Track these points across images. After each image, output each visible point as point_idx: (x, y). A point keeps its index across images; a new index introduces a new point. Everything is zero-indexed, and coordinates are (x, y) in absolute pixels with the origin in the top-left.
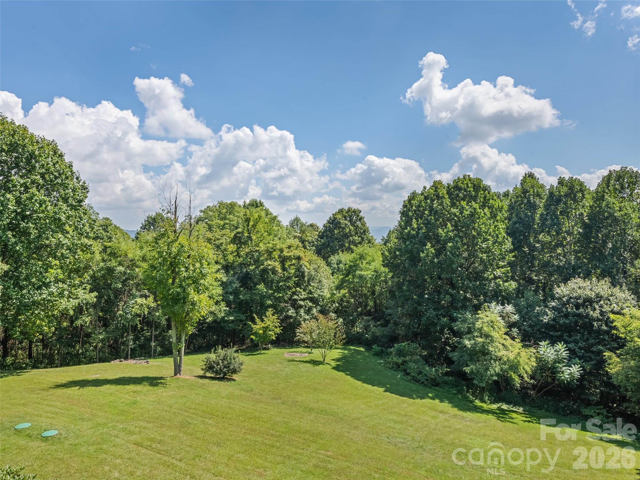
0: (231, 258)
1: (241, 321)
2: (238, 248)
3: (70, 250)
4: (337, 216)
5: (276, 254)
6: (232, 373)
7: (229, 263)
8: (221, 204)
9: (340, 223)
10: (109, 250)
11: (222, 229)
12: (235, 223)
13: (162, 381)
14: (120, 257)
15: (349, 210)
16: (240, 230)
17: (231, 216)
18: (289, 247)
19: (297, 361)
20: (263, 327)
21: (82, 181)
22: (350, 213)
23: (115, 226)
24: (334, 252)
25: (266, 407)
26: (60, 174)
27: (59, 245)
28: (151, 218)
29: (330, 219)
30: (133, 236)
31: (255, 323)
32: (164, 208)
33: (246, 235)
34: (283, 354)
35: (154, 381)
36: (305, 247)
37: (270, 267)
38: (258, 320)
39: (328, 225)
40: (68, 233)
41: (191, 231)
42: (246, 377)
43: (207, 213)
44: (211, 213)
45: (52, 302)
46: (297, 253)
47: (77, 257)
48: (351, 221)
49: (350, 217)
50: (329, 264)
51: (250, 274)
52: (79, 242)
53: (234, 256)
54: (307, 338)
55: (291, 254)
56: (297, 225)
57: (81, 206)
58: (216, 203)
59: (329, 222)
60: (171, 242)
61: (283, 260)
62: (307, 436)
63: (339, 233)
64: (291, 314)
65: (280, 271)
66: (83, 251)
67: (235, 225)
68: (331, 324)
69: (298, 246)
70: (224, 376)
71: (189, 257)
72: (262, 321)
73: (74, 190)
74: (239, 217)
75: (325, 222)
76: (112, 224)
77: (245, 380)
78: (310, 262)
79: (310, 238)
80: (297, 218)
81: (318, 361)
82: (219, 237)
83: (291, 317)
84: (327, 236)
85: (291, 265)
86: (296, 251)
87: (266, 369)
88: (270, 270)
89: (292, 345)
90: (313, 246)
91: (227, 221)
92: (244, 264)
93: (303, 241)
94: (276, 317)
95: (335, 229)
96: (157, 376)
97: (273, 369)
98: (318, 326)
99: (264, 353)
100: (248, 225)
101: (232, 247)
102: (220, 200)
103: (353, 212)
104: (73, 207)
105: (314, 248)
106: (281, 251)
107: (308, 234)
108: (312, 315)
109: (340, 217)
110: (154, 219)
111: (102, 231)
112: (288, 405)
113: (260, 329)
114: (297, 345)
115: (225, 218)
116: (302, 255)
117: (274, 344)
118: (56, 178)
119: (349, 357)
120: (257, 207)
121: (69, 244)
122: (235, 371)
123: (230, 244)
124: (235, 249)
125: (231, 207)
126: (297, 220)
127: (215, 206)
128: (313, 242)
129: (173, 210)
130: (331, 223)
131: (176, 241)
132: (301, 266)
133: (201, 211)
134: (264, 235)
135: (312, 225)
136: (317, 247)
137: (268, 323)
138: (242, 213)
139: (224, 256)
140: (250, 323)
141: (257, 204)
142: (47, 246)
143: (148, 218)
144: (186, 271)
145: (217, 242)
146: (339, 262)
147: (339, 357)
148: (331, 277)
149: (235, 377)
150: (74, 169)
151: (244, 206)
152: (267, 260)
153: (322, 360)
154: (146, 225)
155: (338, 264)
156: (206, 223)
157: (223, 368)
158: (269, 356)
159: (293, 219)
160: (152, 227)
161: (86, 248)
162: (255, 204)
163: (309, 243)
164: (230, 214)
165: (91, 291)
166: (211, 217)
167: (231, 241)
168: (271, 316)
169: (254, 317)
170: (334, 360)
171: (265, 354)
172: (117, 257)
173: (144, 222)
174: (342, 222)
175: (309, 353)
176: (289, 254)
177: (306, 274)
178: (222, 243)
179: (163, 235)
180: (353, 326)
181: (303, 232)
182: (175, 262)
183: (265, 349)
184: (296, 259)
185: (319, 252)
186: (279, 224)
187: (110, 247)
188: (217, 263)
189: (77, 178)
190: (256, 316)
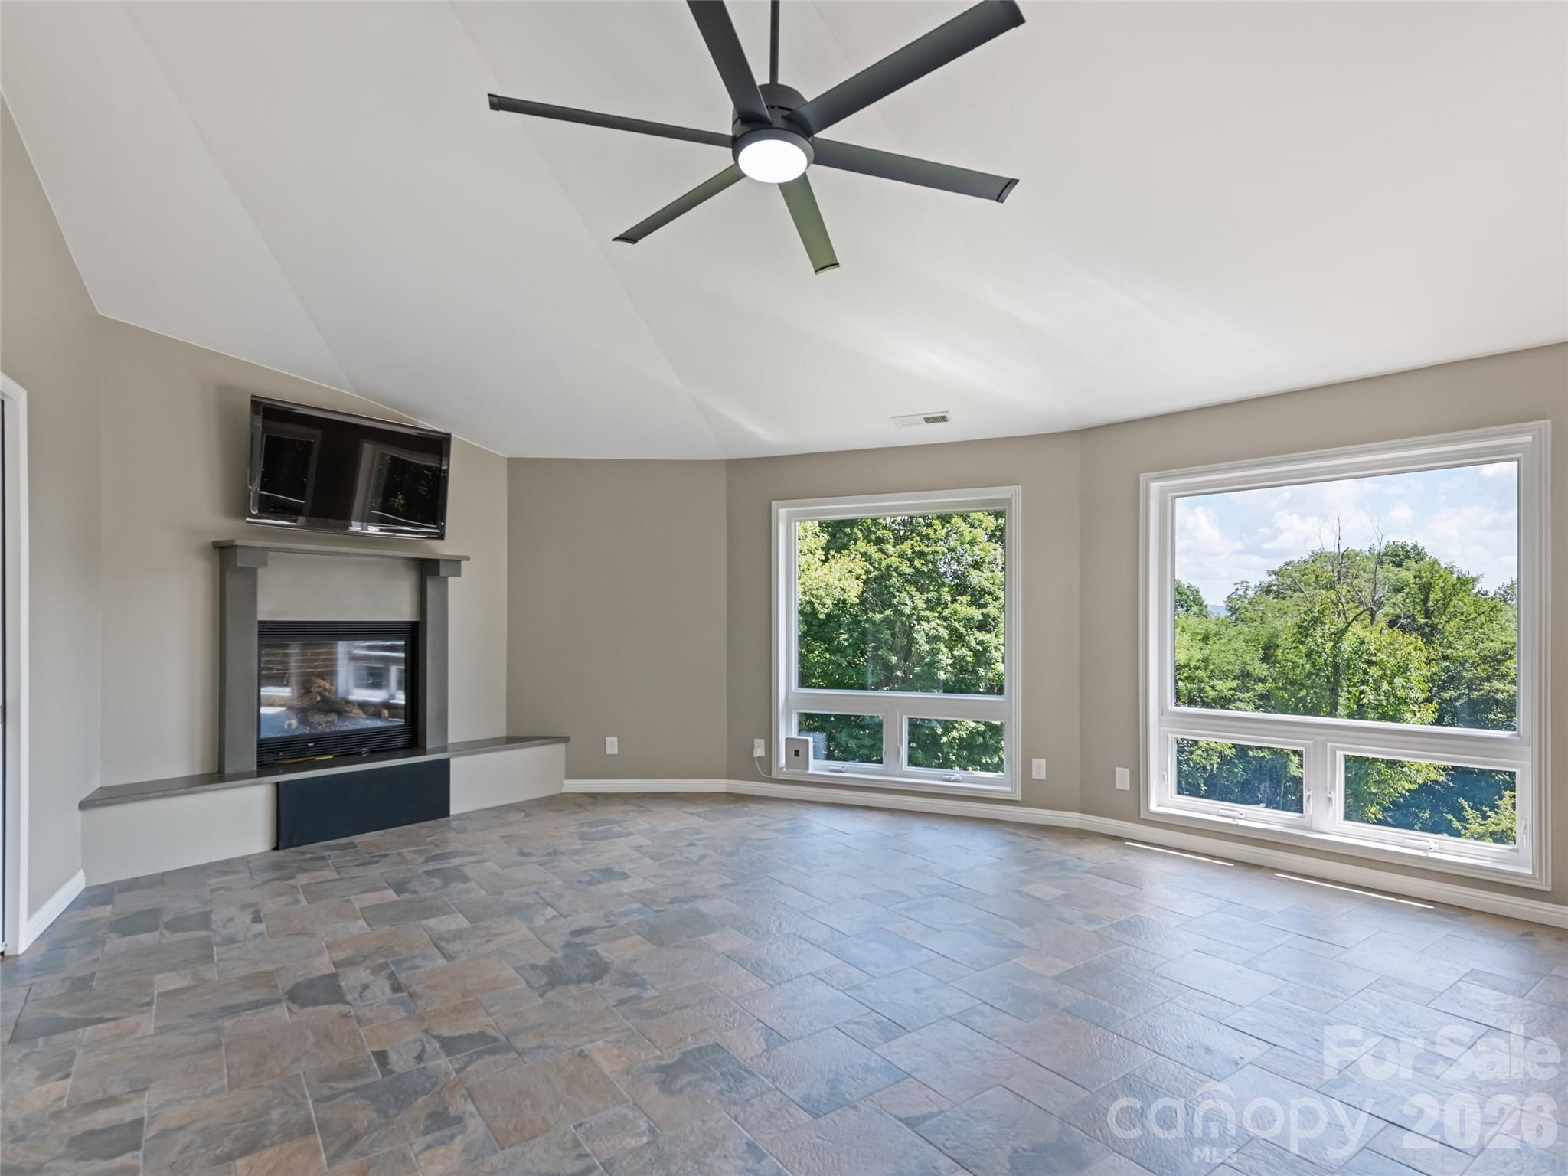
33: (1421, 620)
38: (1469, 813)
140: (1449, 817)
141: (1408, 552)
162: (1403, 553)
190: (1465, 804)
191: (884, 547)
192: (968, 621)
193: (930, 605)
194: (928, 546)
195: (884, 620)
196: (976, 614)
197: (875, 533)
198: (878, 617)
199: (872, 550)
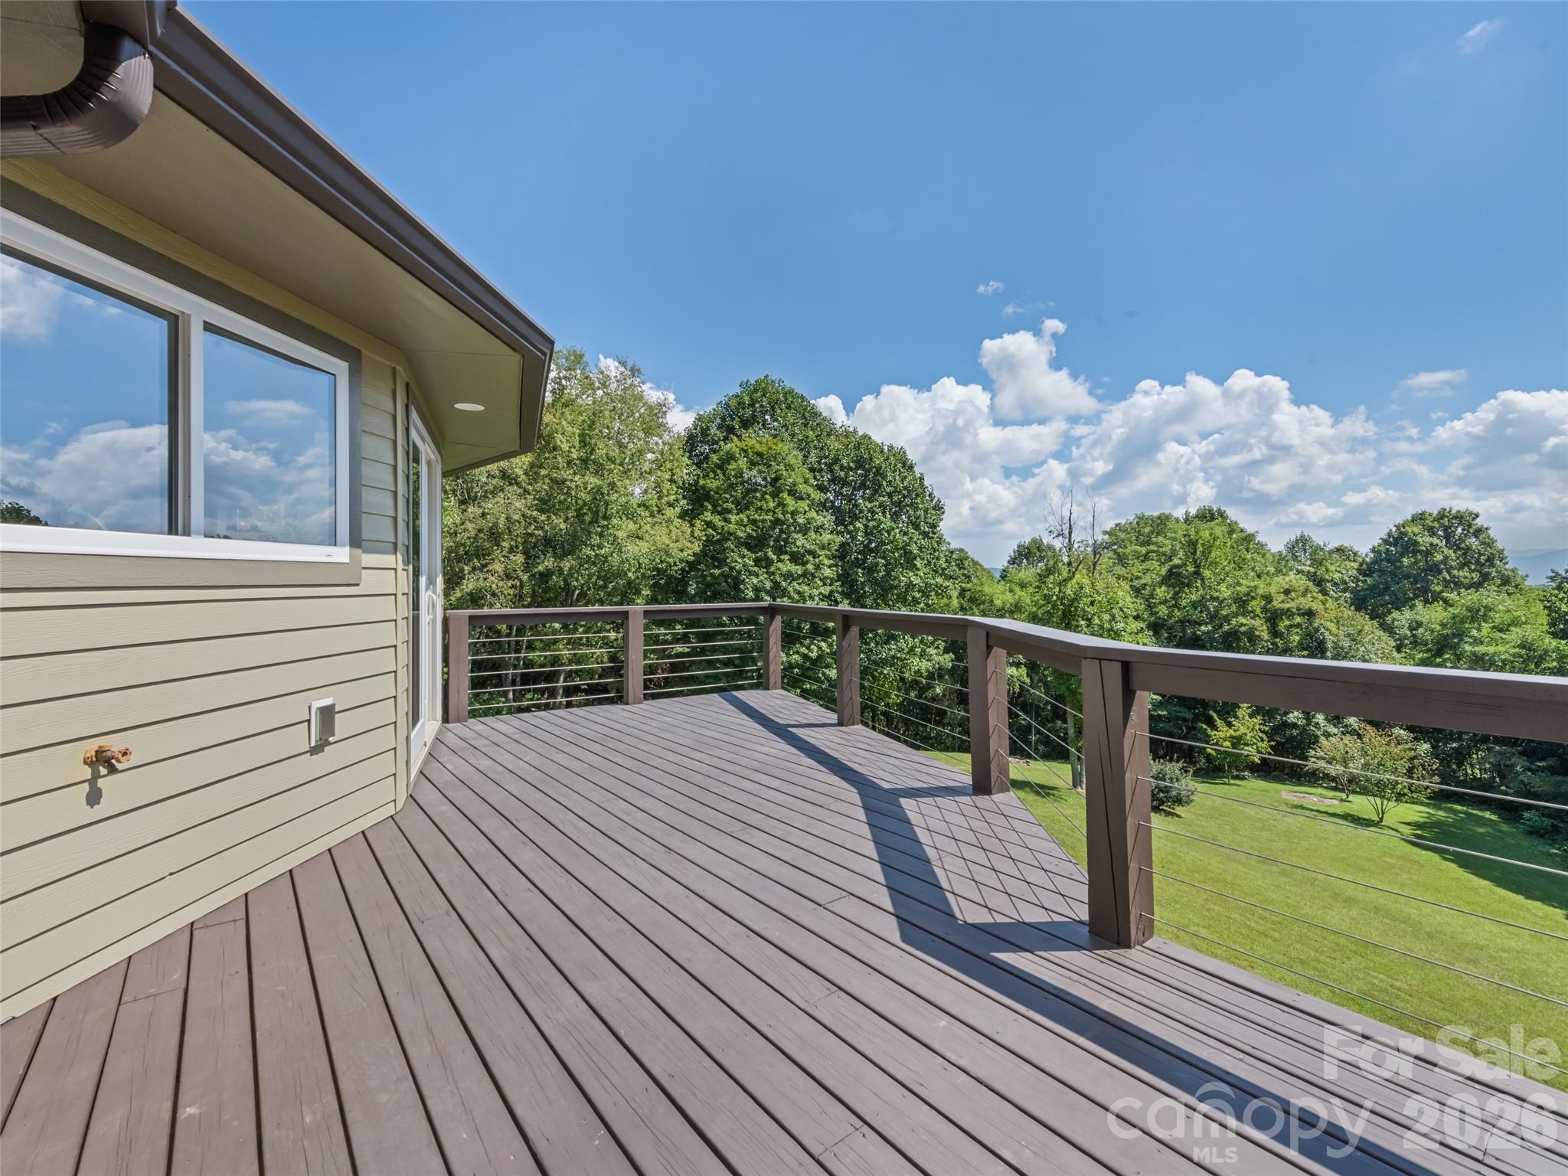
0: (1163, 611)
1: (1185, 720)
2: (1176, 593)
3: (923, 592)
4: (1409, 529)
5: (1256, 605)
6: (1174, 802)
7: (1159, 618)
8: (1141, 518)
9: (1416, 543)
10: (968, 595)
11: (1143, 561)
12: (1167, 549)
13: (1054, 792)
14: (984, 604)
15: (1442, 515)
16: (1176, 561)
17: (1160, 539)
18: (1287, 592)
19: (1311, 810)
20: (1232, 737)
21: (936, 499)
22: (1446, 522)
23: (973, 560)
24: (1399, 603)
25: (1247, 871)
26: (909, 491)
27: (910, 586)
28: (1024, 546)
29: (1389, 535)
30: (997, 575)
31: (1214, 727)
32: (1052, 528)
33: (1191, 569)
34: (1278, 792)
35: (1043, 791)
36: (1324, 592)
37: (1243, 629)
38: (1219, 722)
39: (1383, 549)
40: (918, 569)
41: (1096, 563)
42: (1202, 816)
43: (1116, 536)
44: (1123, 535)
45: (902, 661)
46: (1305, 603)
47: (930, 602)
48: (1448, 537)
49: (1446, 529)
50: (1389, 629)
51: (1201, 640)
52: (933, 582)
53: (1170, 607)
54: (1334, 770)
55: (1292, 605)
56: (1305, 550)
57: (934, 533)
58: (1131, 518)
59: (1386, 542)
60: (1064, 581)
61: (1273, 617)
62: (1342, 941)
63: (1416, 563)
64: (1294, 721)
65: (1265, 636)
66: (937, 594)
67: (1169, 553)
68: (1396, 750)
69: (1307, 591)
70: (1160, 805)
71: (1092, 603)
72: (1230, 725)
73: (926, 511)
74: (1174, 539)
75: (1376, 542)
76: (968, 558)
77: (1199, 820)
78: (1338, 621)
79: (1337, 576)
80: (1302, 536)
81: (1364, 819)
82: (1140, 574)
83: (1294, 726)
84: (1382, 572)
85: (1291, 626)
86: (1301, 600)
87: (1243, 812)
88: (1244, 633)
89: (1299, 779)
90: (1345, 591)
91: (1152, 547)
92: (1188, 621)
93: (1319, 582)
94: (1258, 720)
95: (1402, 555)
96: (1046, 784)
97: (1256, 813)
98: (1362, 748)
99: (1234, 784)
100: (1194, 553)
101: (1161, 592)
102: (1139, 513)
103: (1456, 517)
104: (925, 535)
105: (1348, 595)
106: (1268, 598)
107: (1332, 568)
108: (1346, 726)
109: (1416, 530)
110: (1028, 548)
111: (955, 568)
112: (1295, 880)
113: (1225, 740)
114: (1309, 781)
115: (1149, 543)
116: (1316, 606)
117: (1257, 771)
118: (905, 497)
119: (1451, 825)
120: (1213, 518)
121: (921, 585)
122: (1179, 801)
123: (1160, 587)
124: (1170, 595)
125: (1161, 523)
126: (1303, 541)
127: (1130, 523)
128: (1345, 583)
129: (1066, 532)
130: (1391, 544)
131: (1071, 578)
132: (1317, 630)
133: (1105, 533)
134: (1227, 568)
135: (1340, 550)
136: (1354, 592)
137: (1242, 730)
138: (1180, 533)
139: (1150, 607)
140: (1204, 726)
141: (1213, 514)
142: (896, 587)
143: (1019, 546)
144: (1088, 626)
145: (1136, 583)
146: (1415, 625)
147: (1422, 820)
148: (1395, 654)
149: (1179, 810)
150: (926, 483)
151: (1186, 520)
152: (1236, 615)
153: (1376, 818)
154: (1016, 559)
155: (1411, 629)
156: (1115, 551)
157: (1158, 793)
158: (1248, 791)
159: (1293, 538)
160: (1025, 561)
161: (941, 591)
162: (1207, 516)
163: (1335, 584)
164: (1158, 534)
165: (946, 651)
166: (1123, 541)
167: (1162, 580)
168: (1247, 718)
169: (1212, 717)
170: (1408, 824)
171: (1239, 785)
172: (979, 604)
173: (1012, 554)
174: (1420, 540)
175: (1342, 800)
176: (1285, 606)
177: (1329, 645)
178: (1145, 585)
179: (1049, 571)
180: (1460, 764)
181: (1318, 563)
182: (1070, 611)
183: (1237, 777)
184: (1303, 615)
185: (1359, 603)
186: (1261, 548)
187: (969, 590)
188: (1136, 618)
189: (930, 495)
190: (1215, 716)
191: (727, 516)
192: (789, 576)
193: (757, 561)
194: (760, 515)
195: (722, 574)
196: (798, 569)
197: (721, 506)
198: (717, 572)
199: (717, 520)
